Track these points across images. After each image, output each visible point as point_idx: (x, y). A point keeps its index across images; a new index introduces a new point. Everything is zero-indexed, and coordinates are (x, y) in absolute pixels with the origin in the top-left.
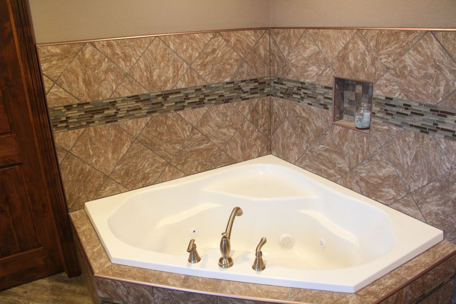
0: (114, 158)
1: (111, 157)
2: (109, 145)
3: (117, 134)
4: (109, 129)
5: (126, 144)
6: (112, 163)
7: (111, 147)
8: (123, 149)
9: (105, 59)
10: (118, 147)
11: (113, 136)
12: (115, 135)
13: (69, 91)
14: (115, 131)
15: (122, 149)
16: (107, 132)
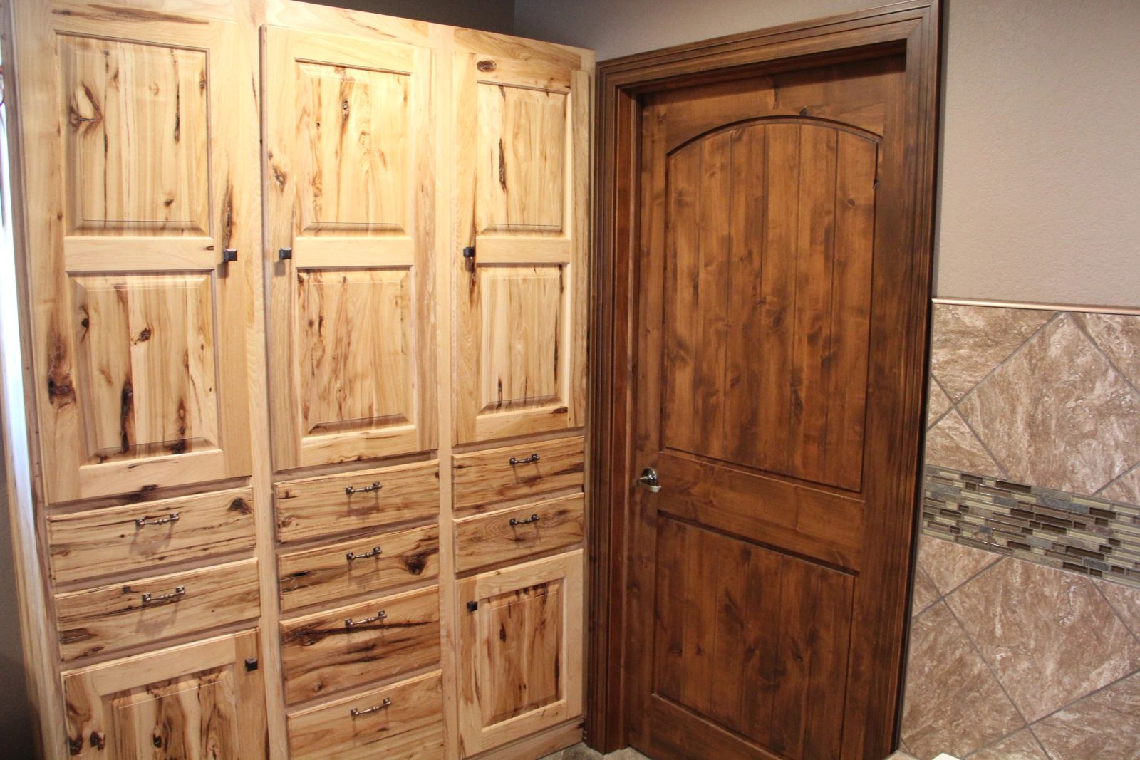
0: (1060, 683)
1: (1052, 675)
2: (1057, 635)
3: (1089, 616)
4: (1069, 588)
5: (1113, 662)
6: (1050, 692)
7: (1060, 645)
8: (1099, 670)
9: (1107, 370)
10: (1082, 657)
11: (1077, 614)
12: (1083, 616)
13: (982, 438)
14: (1087, 605)
15: (1096, 668)
16: (1059, 594)
